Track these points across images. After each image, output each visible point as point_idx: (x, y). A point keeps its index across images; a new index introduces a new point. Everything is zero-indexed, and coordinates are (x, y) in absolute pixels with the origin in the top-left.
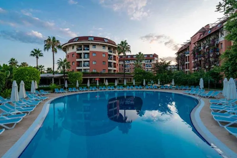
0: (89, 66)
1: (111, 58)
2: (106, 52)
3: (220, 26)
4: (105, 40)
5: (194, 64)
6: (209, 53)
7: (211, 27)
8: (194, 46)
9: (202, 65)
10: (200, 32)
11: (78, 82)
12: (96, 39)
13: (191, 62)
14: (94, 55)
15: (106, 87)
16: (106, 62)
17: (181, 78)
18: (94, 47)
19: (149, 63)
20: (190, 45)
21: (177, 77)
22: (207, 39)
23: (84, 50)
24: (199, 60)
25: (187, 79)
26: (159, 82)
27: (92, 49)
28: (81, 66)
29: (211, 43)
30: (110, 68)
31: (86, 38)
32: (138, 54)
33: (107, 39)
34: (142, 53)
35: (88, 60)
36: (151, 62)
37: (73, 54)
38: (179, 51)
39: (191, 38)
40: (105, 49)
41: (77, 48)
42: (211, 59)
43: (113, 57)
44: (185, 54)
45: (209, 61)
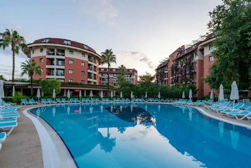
0: (64, 75)
1: (90, 68)
2: (85, 61)
3: (195, 47)
4: (84, 46)
5: (172, 80)
6: (185, 70)
7: (186, 48)
8: (172, 63)
9: (179, 81)
10: (178, 51)
11: (55, 91)
12: (73, 43)
13: (169, 78)
14: (71, 62)
15: (90, 99)
16: (85, 72)
17: (167, 91)
18: (70, 53)
19: (128, 78)
20: (169, 62)
21: (163, 90)
22: (183, 58)
23: (58, 55)
24: (177, 77)
25: (173, 92)
26: (146, 94)
27: (68, 54)
28: (53, 75)
29: (187, 61)
30: (90, 79)
31: (61, 41)
32: (120, 67)
33: (87, 46)
34: (124, 66)
35: (63, 67)
36: (130, 76)
37: (41, 59)
38: (158, 67)
39: (170, 56)
40: (84, 57)
41: (47, 52)
42: (188, 76)
43: (93, 67)
44: (164, 71)
45: (186, 77)
